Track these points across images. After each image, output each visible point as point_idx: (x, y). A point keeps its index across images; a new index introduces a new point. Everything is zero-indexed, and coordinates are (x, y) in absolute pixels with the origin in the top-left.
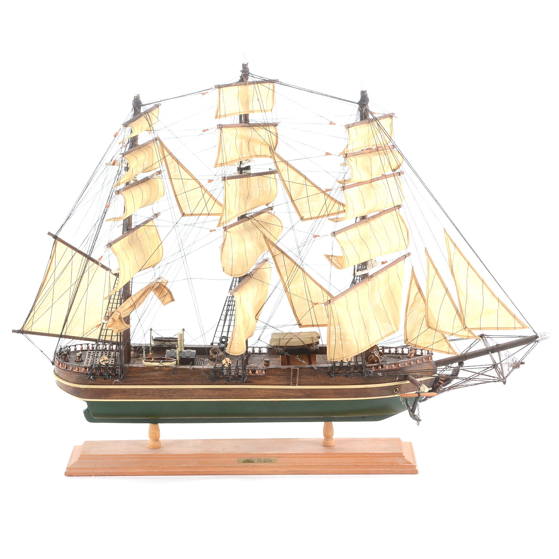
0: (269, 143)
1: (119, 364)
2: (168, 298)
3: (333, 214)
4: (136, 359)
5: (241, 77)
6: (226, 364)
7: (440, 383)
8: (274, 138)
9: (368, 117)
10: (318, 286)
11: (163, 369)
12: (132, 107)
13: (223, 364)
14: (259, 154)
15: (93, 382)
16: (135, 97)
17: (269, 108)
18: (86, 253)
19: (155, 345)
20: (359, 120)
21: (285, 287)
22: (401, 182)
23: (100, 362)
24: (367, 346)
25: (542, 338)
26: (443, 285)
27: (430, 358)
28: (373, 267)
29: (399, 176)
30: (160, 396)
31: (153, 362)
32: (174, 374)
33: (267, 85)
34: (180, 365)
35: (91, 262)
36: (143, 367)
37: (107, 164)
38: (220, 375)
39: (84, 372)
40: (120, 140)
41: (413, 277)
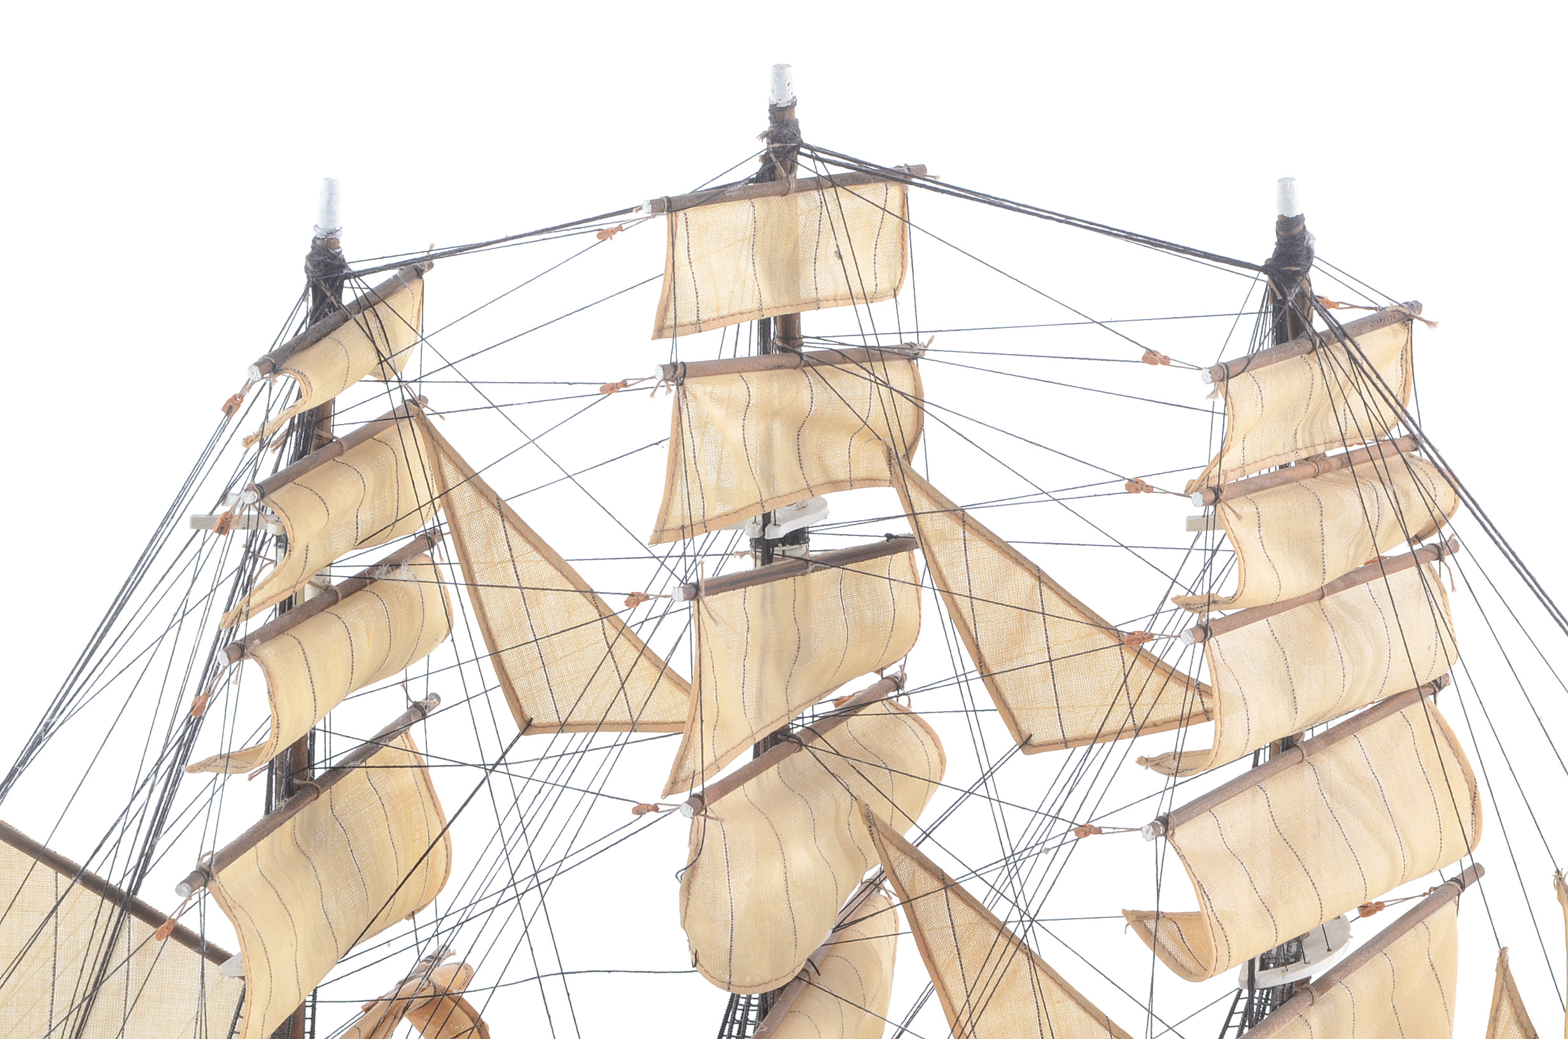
0: (882, 430)
3: (1155, 725)
5: (765, 159)
8: (906, 408)
9: (1311, 325)
10: (1093, 1022)
12: (302, 280)
14: (842, 474)
16: (318, 242)
17: (885, 285)
18: (114, 881)
20: (1268, 344)
21: (958, 1030)
22: (1447, 586)
28: (1329, 950)
29: (1435, 564)
33: (874, 192)
35: (137, 926)
37: (198, 523)
40: (251, 426)
41: (1505, 992)
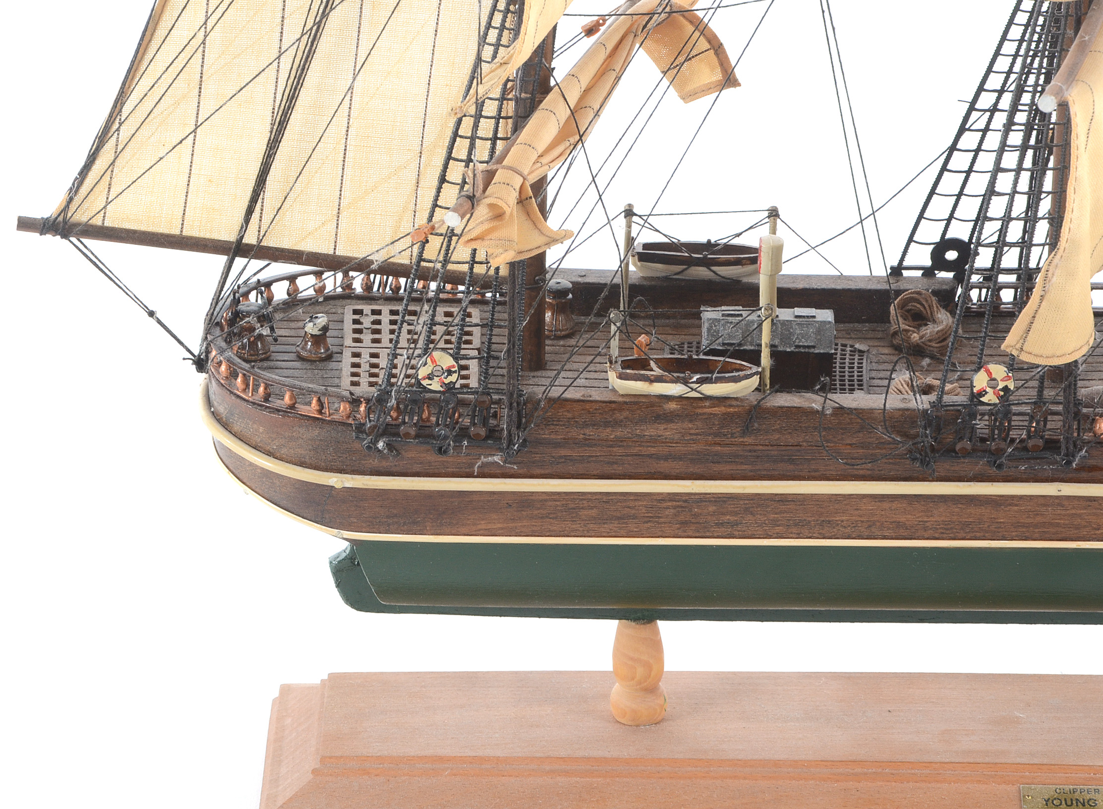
1: (504, 387)
2: (706, 71)
4: (562, 343)
6: (988, 390)
11: (700, 411)
13: (975, 390)
15: (384, 464)
19: (644, 278)
23: (420, 377)
30: (684, 523)
31: (659, 379)
32: (746, 430)
34: (777, 391)
36: (611, 402)
38: (961, 439)
39: (348, 417)
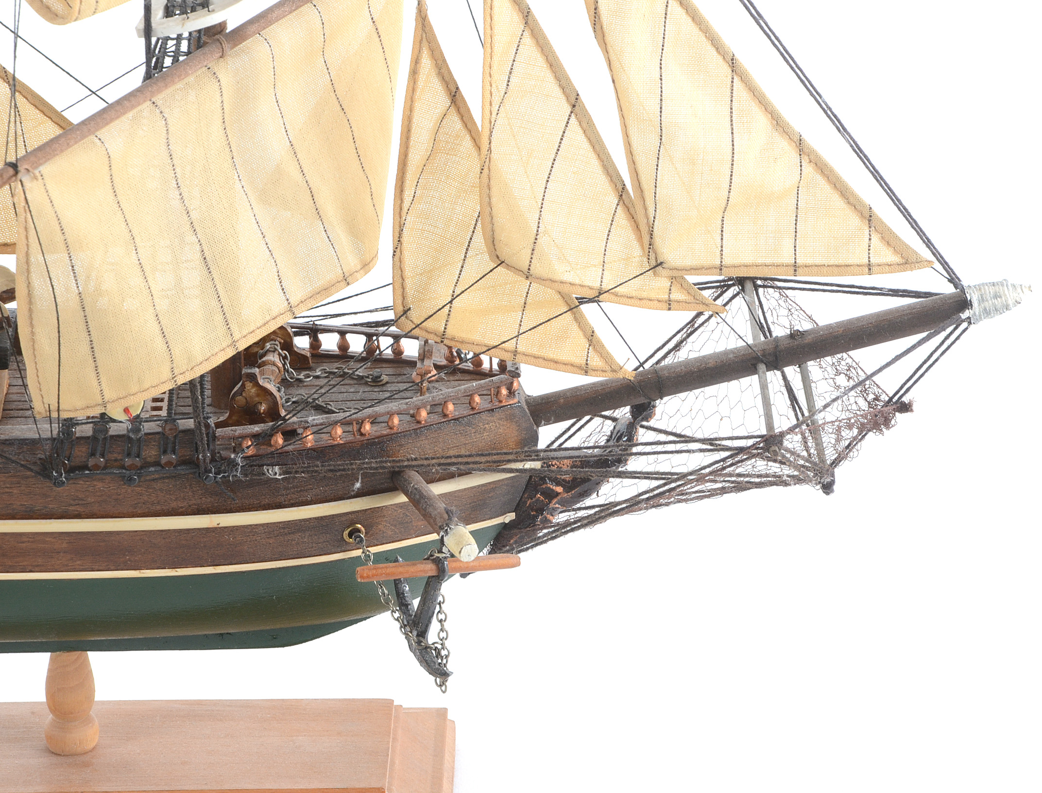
7: (551, 495)
24: (217, 350)
25: (985, 309)
26: (558, 79)
27: (504, 391)
41: (425, 43)
